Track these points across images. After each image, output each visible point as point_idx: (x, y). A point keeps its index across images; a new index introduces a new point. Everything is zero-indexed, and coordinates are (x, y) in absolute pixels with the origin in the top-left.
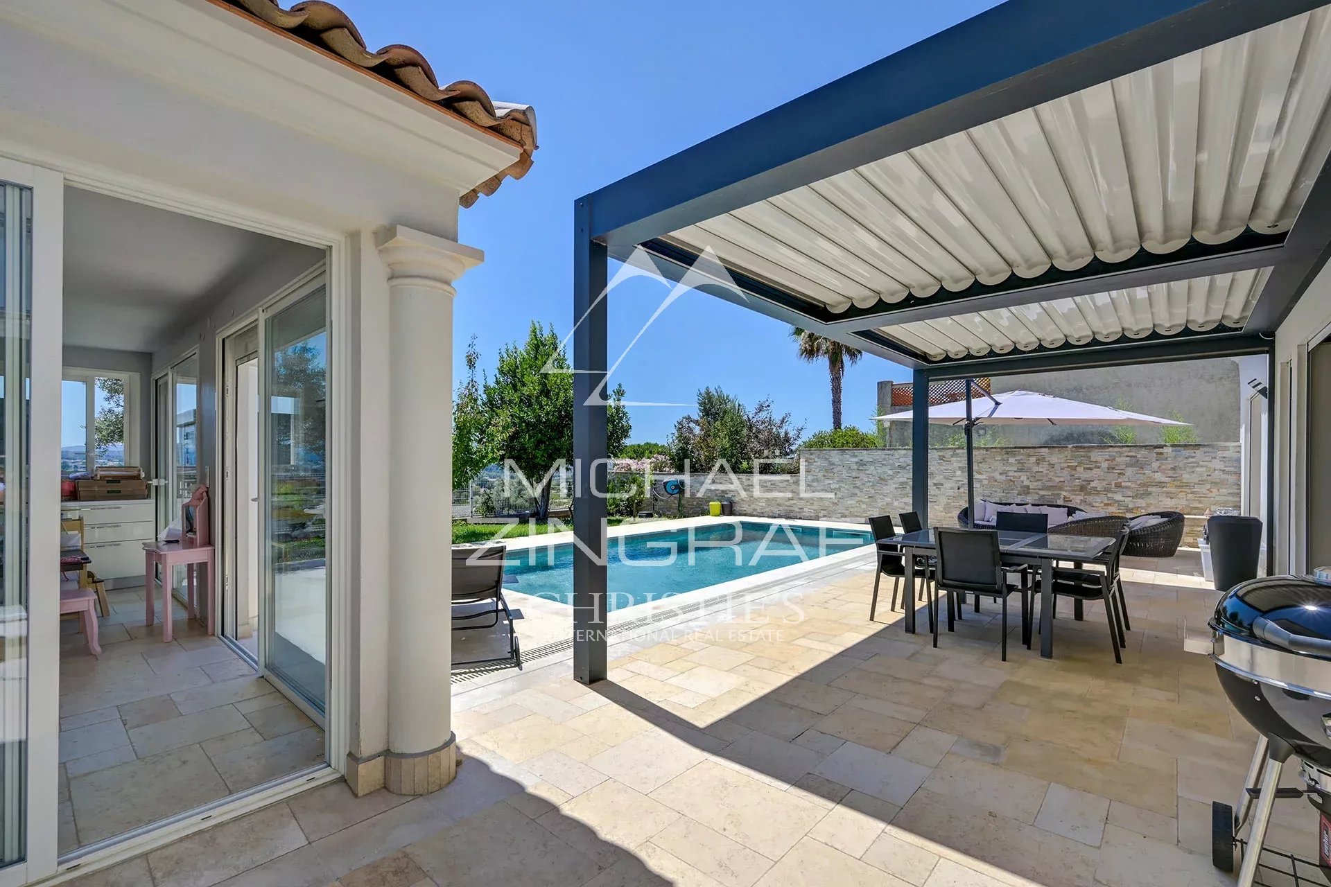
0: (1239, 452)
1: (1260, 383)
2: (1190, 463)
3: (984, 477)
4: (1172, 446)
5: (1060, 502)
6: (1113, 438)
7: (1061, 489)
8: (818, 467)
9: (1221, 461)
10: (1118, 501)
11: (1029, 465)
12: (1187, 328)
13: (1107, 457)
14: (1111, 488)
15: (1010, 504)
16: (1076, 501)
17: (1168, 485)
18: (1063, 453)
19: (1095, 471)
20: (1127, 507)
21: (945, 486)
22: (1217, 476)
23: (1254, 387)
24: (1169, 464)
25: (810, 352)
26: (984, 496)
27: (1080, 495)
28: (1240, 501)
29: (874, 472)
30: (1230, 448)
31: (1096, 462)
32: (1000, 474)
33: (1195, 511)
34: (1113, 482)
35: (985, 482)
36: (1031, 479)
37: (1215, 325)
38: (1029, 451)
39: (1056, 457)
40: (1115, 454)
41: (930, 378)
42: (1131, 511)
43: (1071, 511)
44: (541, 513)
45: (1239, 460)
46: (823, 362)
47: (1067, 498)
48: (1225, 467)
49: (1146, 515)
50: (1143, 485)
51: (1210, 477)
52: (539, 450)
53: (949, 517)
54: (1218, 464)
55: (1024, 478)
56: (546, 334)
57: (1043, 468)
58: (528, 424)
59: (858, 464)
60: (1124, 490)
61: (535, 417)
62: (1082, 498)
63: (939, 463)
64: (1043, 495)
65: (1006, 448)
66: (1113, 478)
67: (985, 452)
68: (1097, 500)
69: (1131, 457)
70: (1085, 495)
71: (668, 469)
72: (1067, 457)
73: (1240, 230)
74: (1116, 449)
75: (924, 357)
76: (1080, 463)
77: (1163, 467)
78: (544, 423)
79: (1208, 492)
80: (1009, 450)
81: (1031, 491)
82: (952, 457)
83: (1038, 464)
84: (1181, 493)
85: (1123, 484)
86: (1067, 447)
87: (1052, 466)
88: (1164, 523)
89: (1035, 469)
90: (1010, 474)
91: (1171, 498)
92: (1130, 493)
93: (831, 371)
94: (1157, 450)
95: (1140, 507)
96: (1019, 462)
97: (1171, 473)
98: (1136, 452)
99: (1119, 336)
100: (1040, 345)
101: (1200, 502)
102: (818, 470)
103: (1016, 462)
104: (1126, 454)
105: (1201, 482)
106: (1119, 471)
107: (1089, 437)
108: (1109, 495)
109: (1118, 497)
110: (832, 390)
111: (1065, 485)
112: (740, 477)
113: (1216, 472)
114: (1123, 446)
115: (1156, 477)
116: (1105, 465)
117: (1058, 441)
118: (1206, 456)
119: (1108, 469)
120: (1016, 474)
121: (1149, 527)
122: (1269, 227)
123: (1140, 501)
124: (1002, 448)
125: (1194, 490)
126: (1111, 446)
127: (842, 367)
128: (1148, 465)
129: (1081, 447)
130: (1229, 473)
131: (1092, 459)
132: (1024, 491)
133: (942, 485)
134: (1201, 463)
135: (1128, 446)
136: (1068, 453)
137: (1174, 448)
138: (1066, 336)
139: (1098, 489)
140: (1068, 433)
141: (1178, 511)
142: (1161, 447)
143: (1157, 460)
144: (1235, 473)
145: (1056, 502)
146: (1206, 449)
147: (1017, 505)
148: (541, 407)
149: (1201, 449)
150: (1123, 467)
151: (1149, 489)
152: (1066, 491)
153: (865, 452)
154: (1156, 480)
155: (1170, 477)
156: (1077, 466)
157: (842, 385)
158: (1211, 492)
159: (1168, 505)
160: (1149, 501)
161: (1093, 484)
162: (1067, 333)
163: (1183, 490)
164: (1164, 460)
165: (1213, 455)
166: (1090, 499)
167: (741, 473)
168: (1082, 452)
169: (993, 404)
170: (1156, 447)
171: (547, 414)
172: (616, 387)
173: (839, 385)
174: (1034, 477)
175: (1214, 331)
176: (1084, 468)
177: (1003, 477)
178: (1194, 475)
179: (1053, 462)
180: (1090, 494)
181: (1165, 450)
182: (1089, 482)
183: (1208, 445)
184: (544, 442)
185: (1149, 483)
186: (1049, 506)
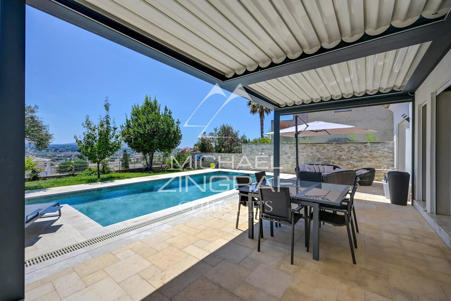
0: (394, 145)
1: (406, 116)
2: (376, 149)
3: (305, 154)
4: (370, 143)
5: (331, 164)
6: (349, 140)
7: (331, 159)
8: (248, 150)
9: (387, 148)
10: (351, 163)
11: (320, 150)
12: (379, 91)
13: (347, 147)
14: (349, 158)
15: (313, 165)
16: (337, 163)
17: (369, 157)
18: (332, 145)
19: (343, 152)
20: (354, 166)
21: (291, 157)
22: (386, 154)
23: (404, 117)
24: (369, 149)
25: (254, 112)
26: (305, 161)
27: (338, 161)
28: (394, 164)
29: (267, 152)
30: (390, 143)
31: (343, 149)
32: (310, 153)
33: (378, 167)
34: (349, 156)
35: (305, 156)
36: (321, 155)
37: (390, 90)
38: (320, 145)
39: (330, 147)
40: (350, 146)
41: (280, 114)
42: (355, 167)
43: (335, 167)
44: (149, 168)
45: (393, 148)
46: (257, 115)
47: (333, 162)
48: (389, 150)
49: (361, 169)
50: (360, 157)
51: (383, 154)
52: (145, 144)
53: (293, 169)
54: (386, 150)
55: (318, 155)
56: (152, 101)
57: (325, 151)
58: (141, 134)
59: (262, 150)
60: (353, 159)
61: (143, 132)
62: (339, 162)
63: (289, 149)
64: (325, 161)
65: (312, 143)
66: (349, 154)
67: (305, 145)
68: (344, 163)
69: (356, 147)
70: (340, 161)
71: (198, 151)
72: (333, 147)
73: (417, 18)
74: (351, 144)
75: (278, 105)
76: (338, 149)
77: (367, 151)
78: (147, 134)
79: (383, 160)
80: (313, 144)
81: (321, 159)
82: (294, 147)
83: (323, 149)
84: (374, 160)
85: (353, 157)
86: (333, 143)
87: (328, 150)
88: (368, 172)
89: (322, 151)
90: (314, 153)
91: (370, 162)
92: (355, 160)
93: (260, 118)
94: (365, 144)
95: (359, 166)
96: (317, 149)
97: (369, 153)
98: (357, 145)
99: (352, 95)
100: (322, 100)
101: (380, 164)
102: (248, 152)
103: (316, 149)
104: (354, 146)
105: (381, 156)
106: (351, 152)
107: (341, 140)
108: (348, 161)
109: (351, 162)
110: (261, 124)
111: (333, 157)
112: (222, 154)
113: (386, 152)
114: (353, 143)
115: (364, 154)
116: (347, 150)
117: (331, 141)
118: (382, 147)
119: (348, 151)
120: (316, 153)
121: (363, 174)
122: (433, 14)
123: (359, 163)
124: (311, 144)
125: (378, 159)
126: (349, 143)
127: (264, 117)
128: (362, 150)
129: (338, 143)
130: (390, 153)
131: (342, 148)
132: (319, 159)
133: (290, 157)
134: (380, 149)
135: (354, 143)
136: (334, 145)
137: (371, 144)
138: (331, 96)
139: (344, 159)
140: (334, 139)
141: (372, 167)
142: (366, 143)
143: (365, 148)
144: (392, 153)
145: (330, 164)
146: (382, 144)
147: (316, 165)
148: (146, 128)
149: (380, 144)
150: (353, 151)
151: (362, 159)
152: (333, 160)
153: (264, 145)
154: (365, 156)
155: (369, 154)
156: (337, 150)
157: (264, 123)
158: (384, 160)
159: (368, 165)
160: (362, 163)
161: (342, 157)
162: (332, 94)
163: (374, 159)
164: (367, 148)
165: (384, 146)
166: (341, 163)
167: (222, 153)
168: (338, 145)
169: (306, 126)
170: (364, 143)
171: (148, 130)
172: (177, 121)
173: (263, 123)
174: (322, 154)
175: (390, 92)
176: (340, 151)
177: (311, 154)
178: (378, 154)
179: (328, 149)
180: (341, 161)
181: (368, 144)
182: (341, 156)
183: (383, 142)
184: (148, 141)
185: (362, 157)
186: (327, 165)
